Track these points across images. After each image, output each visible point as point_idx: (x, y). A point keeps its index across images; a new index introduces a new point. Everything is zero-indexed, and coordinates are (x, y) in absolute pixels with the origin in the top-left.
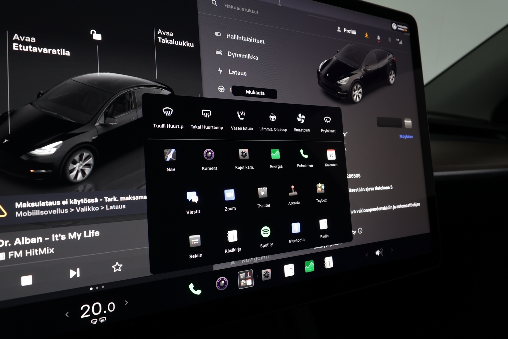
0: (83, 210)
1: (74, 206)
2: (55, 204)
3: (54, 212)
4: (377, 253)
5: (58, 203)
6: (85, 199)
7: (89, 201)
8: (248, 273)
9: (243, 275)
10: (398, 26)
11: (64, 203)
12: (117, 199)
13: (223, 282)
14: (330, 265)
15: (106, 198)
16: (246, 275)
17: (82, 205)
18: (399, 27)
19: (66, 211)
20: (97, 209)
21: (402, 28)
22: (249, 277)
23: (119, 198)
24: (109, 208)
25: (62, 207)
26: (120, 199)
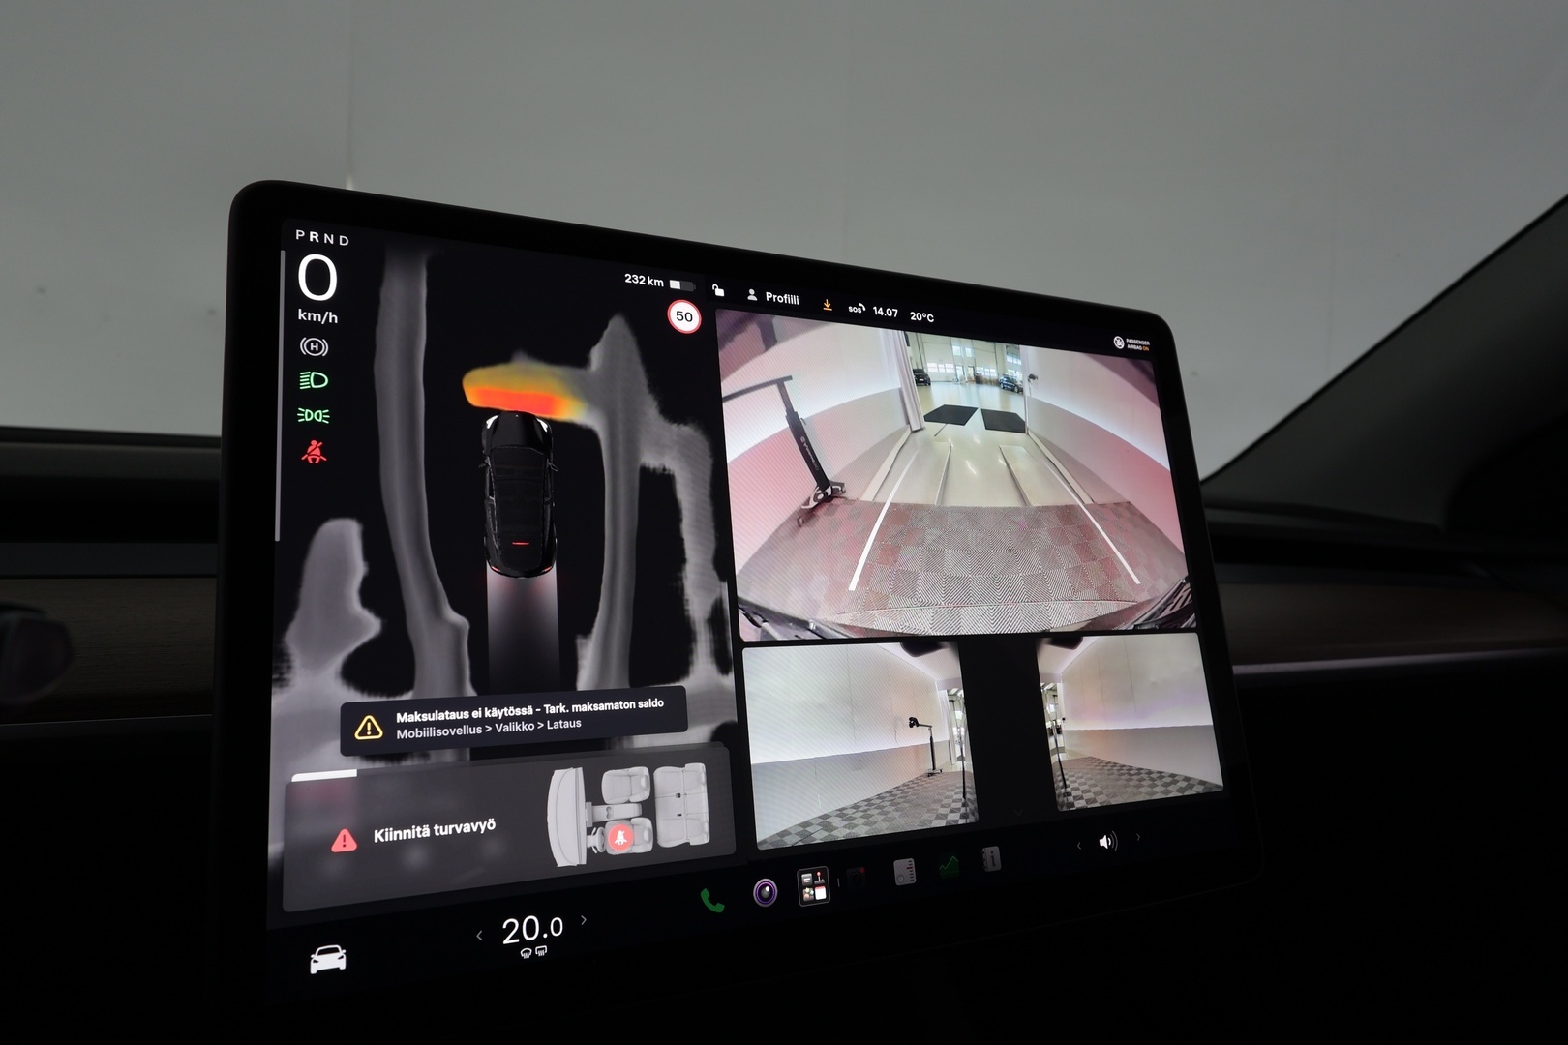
0: (507, 729)
1: (493, 721)
2: (461, 717)
3: (459, 731)
4: (1104, 842)
5: (466, 715)
6: (512, 709)
7: (518, 712)
8: (819, 873)
9: (807, 878)
10: (1127, 340)
11: (476, 714)
12: (565, 709)
13: (768, 889)
14: (994, 865)
15: (547, 706)
16: (815, 878)
17: (506, 720)
18: (1130, 344)
19: (479, 730)
20: (531, 727)
21: (1137, 344)
22: (820, 881)
23: (568, 707)
24: (552, 725)
25: (472, 722)
26: (571, 710)
